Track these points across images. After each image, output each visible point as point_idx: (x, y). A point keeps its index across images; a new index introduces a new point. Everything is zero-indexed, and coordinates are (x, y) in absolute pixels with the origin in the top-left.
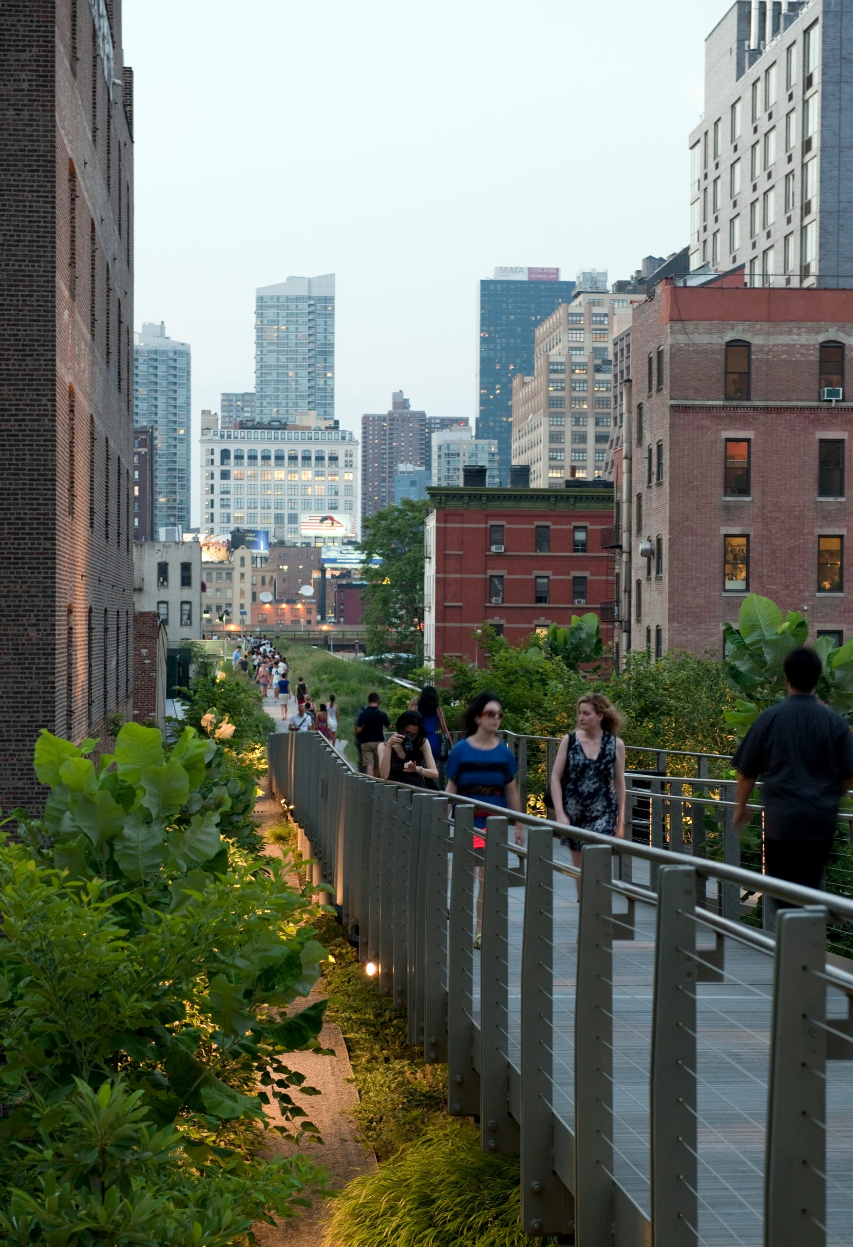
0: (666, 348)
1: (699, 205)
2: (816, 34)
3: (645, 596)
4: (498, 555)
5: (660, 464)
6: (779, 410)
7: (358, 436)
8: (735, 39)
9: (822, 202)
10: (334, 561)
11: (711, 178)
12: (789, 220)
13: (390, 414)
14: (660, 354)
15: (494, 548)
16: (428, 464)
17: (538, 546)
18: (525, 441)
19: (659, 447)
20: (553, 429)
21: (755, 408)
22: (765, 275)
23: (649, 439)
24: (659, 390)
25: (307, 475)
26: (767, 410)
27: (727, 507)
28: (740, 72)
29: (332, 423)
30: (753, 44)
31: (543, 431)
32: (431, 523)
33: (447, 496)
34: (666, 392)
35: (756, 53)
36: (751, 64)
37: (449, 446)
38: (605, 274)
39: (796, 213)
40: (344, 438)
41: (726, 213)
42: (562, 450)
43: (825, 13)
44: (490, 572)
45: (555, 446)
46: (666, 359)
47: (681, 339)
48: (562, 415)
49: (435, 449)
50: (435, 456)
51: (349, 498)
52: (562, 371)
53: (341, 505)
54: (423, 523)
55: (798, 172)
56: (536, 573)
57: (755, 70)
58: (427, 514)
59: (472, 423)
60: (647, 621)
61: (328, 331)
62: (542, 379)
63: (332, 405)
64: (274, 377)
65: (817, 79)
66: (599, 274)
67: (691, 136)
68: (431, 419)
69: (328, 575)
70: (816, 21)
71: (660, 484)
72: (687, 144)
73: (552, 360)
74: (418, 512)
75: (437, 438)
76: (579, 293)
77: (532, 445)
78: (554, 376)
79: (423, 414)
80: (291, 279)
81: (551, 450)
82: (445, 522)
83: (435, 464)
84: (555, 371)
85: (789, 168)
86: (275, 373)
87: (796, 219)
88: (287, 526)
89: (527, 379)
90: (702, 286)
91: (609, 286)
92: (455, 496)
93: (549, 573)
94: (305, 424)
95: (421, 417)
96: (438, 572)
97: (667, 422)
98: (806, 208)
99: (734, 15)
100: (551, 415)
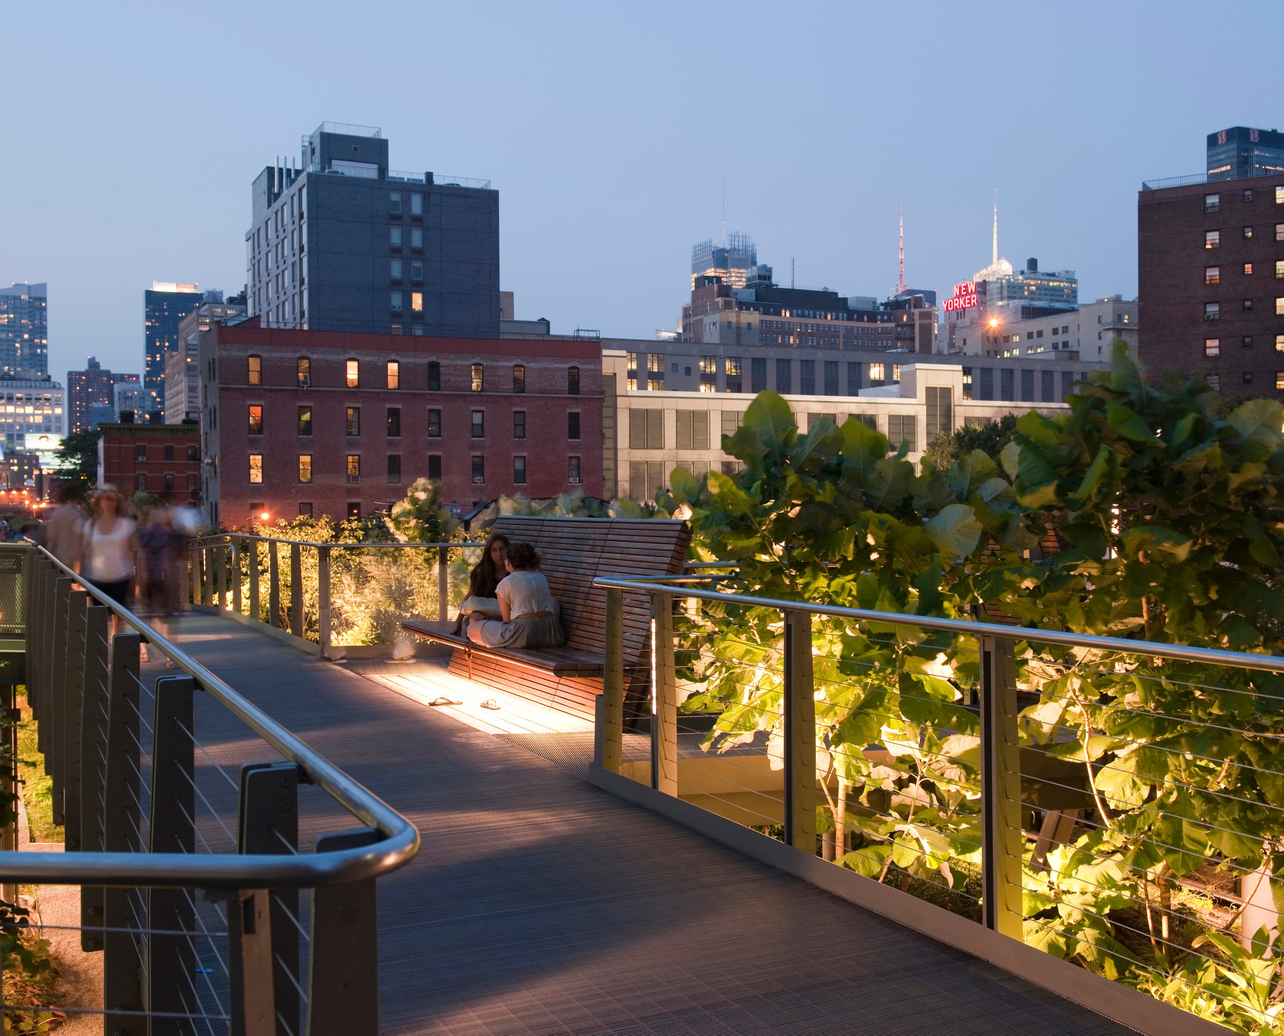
0: (216, 357)
1: (251, 272)
2: (304, 191)
3: (210, 487)
4: (142, 463)
5: (215, 418)
6: (277, 391)
7: (65, 384)
8: (266, 187)
9: (309, 280)
10: (48, 464)
11: (257, 259)
12: (294, 287)
13: (87, 371)
14: (214, 360)
15: (140, 458)
16: (112, 402)
17: (167, 458)
18: (174, 390)
19: (215, 409)
20: (191, 384)
21: (265, 390)
22: (268, 321)
23: (210, 405)
24: (214, 379)
25: (29, 409)
26: (271, 391)
27: (251, 440)
28: (269, 205)
29: (46, 377)
30: (276, 190)
31: (183, 386)
32: (101, 444)
33: (110, 428)
34: (217, 380)
35: (277, 196)
36: (275, 201)
37: (125, 393)
38: (221, 293)
39: (298, 283)
40: (54, 387)
41: (264, 279)
42: (196, 397)
43: (308, 181)
44: (137, 472)
45: (191, 394)
46: (217, 363)
47: (225, 353)
48: (196, 376)
49: (116, 394)
50: (116, 399)
51: (58, 424)
52: (195, 350)
53: (53, 428)
54: (96, 444)
55: (298, 262)
56: (165, 472)
57: (277, 205)
58: (99, 438)
59: (142, 379)
60: (211, 499)
61: (43, 318)
62: (183, 353)
63: (46, 366)
64: (5, 347)
65: (305, 215)
66: (218, 293)
67: (246, 234)
68: (114, 375)
69: (44, 472)
70: (304, 186)
71: (215, 427)
72: (244, 239)
73: (189, 342)
74: (96, 436)
75: (117, 388)
76: (205, 304)
77: (178, 394)
78: (190, 352)
79: (109, 372)
80: (16, 285)
81: (190, 397)
82: (109, 443)
83: (116, 403)
84: (190, 349)
85: (293, 260)
86: (6, 344)
87: (298, 286)
88: (16, 441)
89: (174, 353)
90: (235, 326)
91: (225, 299)
92: (115, 428)
93: (173, 472)
94: (28, 377)
95: (107, 373)
96: (105, 472)
97: (217, 395)
98: (302, 282)
99: (266, 174)
100: (189, 376)
